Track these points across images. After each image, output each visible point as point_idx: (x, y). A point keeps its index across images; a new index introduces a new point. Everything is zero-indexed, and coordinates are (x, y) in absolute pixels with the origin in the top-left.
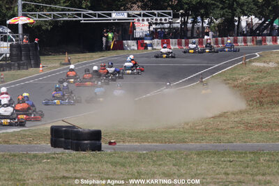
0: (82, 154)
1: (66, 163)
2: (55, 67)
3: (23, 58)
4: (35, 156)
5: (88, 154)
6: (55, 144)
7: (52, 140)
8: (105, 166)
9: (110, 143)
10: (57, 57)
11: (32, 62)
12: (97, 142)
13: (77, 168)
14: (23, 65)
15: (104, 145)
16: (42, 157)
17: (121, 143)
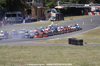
0: (78, 46)
1: (74, 49)
2: (68, 20)
3: (59, 18)
4: (65, 47)
5: (79, 46)
6: (70, 43)
7: (69, 42)
8: (84, 50)
9: (85, 43)
10: (69, 17)
11: (62, 19)
12: (82, 43)
13: (77, 51)
14: (60, 20)
15: (84, 43)
16: (67, 47)
17: (88, 43)
